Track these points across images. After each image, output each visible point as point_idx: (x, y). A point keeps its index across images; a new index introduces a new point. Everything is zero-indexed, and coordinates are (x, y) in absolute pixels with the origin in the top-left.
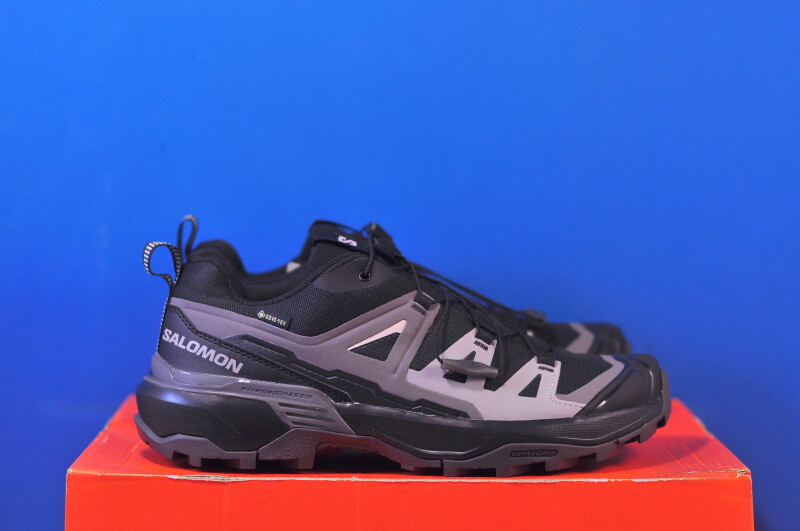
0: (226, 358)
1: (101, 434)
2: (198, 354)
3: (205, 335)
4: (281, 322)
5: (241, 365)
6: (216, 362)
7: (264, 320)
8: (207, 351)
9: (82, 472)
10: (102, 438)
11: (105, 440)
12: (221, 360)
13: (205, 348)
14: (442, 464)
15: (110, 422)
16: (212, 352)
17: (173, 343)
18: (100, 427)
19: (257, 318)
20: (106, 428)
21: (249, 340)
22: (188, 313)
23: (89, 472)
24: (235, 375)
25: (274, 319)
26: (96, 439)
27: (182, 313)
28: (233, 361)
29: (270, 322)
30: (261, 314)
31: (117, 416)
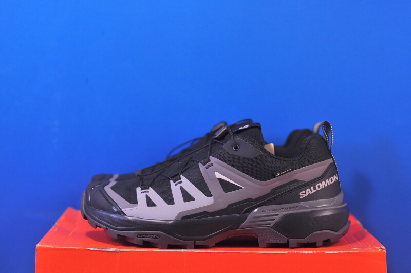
1: (53, 227)
9: (44, 246)
10: (54, 229)
11: (56, 230)
15: (58, 220)
18: (54, 224)
20: (56, 223)
23: (47, 246)
26: (51, 229)
31: (62, 218)
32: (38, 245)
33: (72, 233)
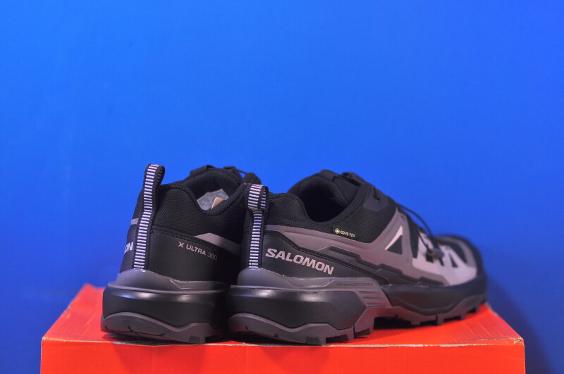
0: (323, 265)
1: (65, 312)
2: (303, 264)
3: (306, 250)
4: (352, 235)
5: (333, 268)
6: (317, 268)
7: (339, 234)
8: (310, 261)
9: (53, 339)
10: (66, 315)
11: (68, 317)
12: (320, 266)
13: (307, 259)
14: (437, 318)
15: (72, 303)
16: (314, 261)
17: (281, 258)
18: (65, 307)
19: (335, 234)
20: (69, 307)
21: (333, 250)
22: (287, 234)
23: (57, 340)
24: (329, 276)
25: (347, 234)
26: (62, 316)
27: (283, 236)
28: (328, 266)
29: (345, 236)
30: (337, 231)
31: (77, 299)
32: (44, 338)
33: (90, 320)
